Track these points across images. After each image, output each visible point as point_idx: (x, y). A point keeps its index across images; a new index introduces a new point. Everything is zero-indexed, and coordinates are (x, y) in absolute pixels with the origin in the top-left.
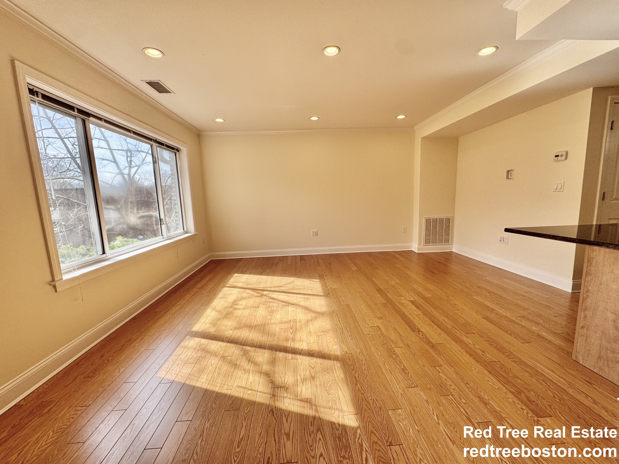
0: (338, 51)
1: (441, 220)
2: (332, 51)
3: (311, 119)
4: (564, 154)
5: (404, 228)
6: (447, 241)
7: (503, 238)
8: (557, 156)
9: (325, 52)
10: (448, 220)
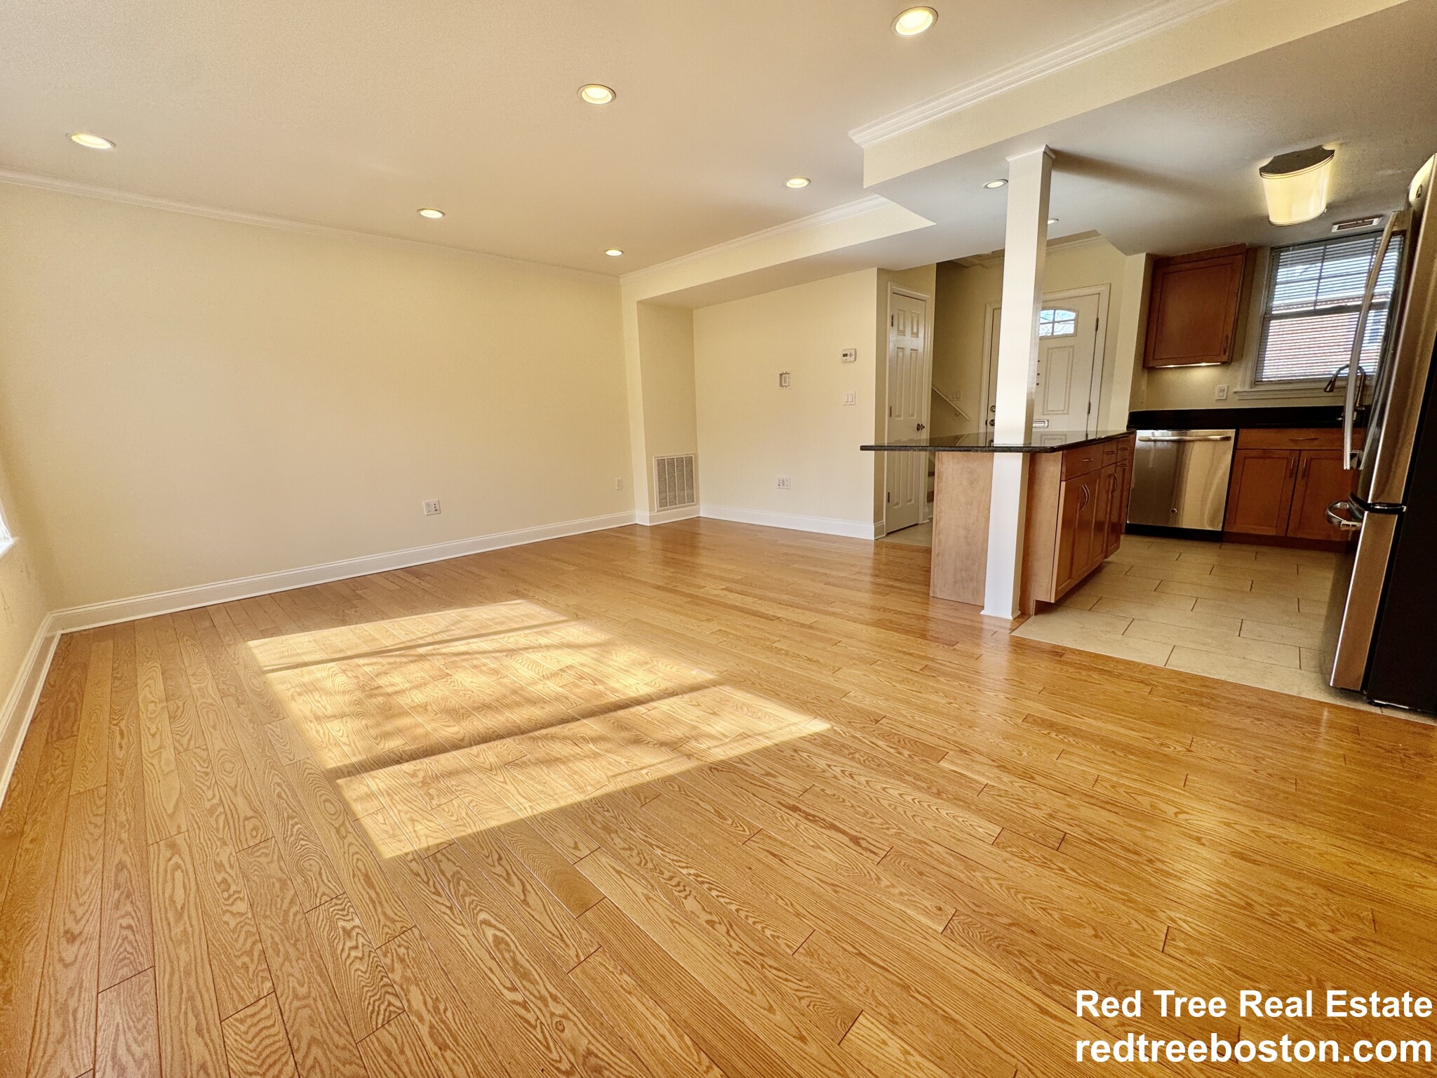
0: (610, 97)
1: (680, 460)
2: (597, 95)
3: (423, 213)
4: (853, 353)
5: (619, 481)
6: (692, 499)
7: (783, 481)
8: (845, 355)
9: (583, 94)
10: (690, 461)
